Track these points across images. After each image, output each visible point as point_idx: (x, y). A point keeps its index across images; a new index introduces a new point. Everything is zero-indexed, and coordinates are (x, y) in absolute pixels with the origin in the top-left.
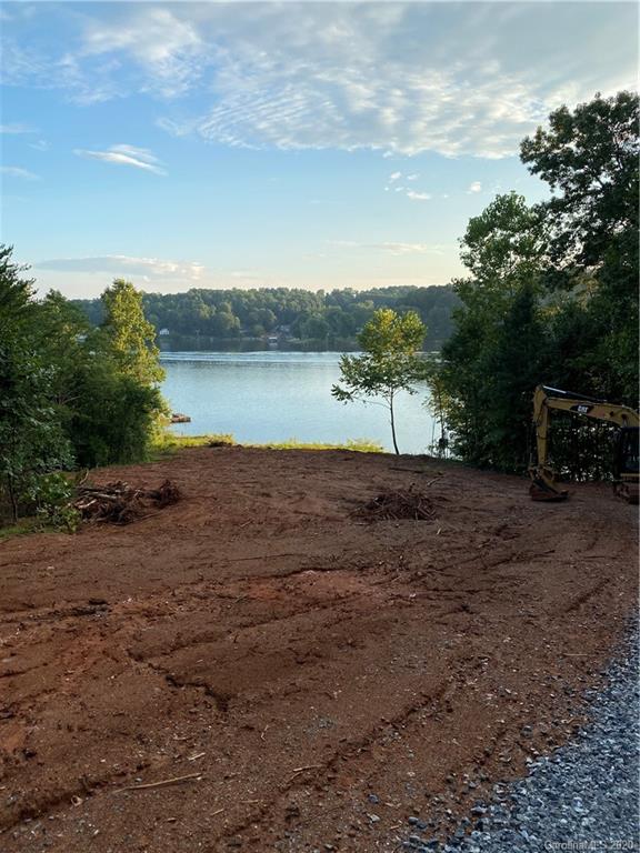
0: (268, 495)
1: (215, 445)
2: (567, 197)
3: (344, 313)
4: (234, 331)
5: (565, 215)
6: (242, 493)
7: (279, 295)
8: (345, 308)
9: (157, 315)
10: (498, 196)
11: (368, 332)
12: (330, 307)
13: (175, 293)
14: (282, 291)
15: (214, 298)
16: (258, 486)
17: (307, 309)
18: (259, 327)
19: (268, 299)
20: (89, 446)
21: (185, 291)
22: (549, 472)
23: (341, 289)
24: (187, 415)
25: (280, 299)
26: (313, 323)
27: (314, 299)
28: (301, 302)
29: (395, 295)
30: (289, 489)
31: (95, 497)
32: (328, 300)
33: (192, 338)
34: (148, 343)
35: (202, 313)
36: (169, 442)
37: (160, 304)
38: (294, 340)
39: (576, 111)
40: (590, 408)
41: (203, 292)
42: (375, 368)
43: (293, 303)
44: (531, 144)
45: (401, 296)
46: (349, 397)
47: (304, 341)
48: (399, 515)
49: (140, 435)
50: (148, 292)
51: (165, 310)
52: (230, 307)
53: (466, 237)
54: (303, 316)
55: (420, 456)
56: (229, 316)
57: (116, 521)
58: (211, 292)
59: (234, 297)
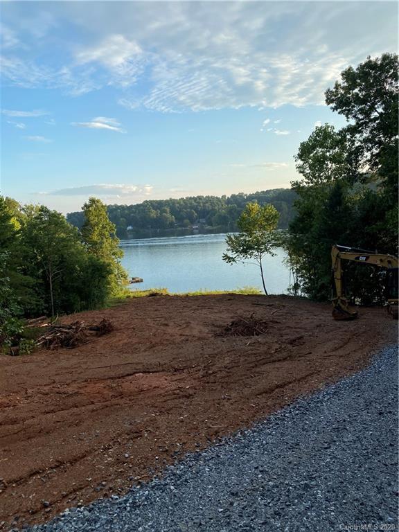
0: (167, 325)
1: (153, 295)
2: (357, 123)
3: (239, 209)
4: (172, 224)
5: (358, 135)
6: (151, 325)
7: (198, 200)
8: (239, 205)
9: (125, 218)
10: (317, 127)
11: (243, 219)
12: (230, 205)
13: (135, 204)
14: (199, 198)
15: (158, 205)
16: (163, 319)
17: (216, 208)
18: (187, 221)
19: (191, 204)
20: (69, 300)
21: (141, 202)
22: (344, 301)
23: (237, 194)
24: (141, 278)
25: (199, 203)
26: (220, 216)
27: (220, 201)
28: (212, 204)
29: (271, 195)
30: (181, 320)
31: (60, 331)
32: (229, 201)
33: (147, 230)
34: (112, 235)
35: (152, 215)
36: (126, 295)
37: (126, 211)
38: (209, 227)
39: (357, 69)
40: (367, 258)
41: (151, 202)
42: (249, 241)
43: (207, 205)
44: (332, 92)
45: (274, 195)
46: (234, 260)
47: (215, 228)
48: (243, 334)
49: (101, 291)
50: (119, 205)
51: (129, 215)
52: (168, 210)
53: (298, 154)
54: (213, 212)
55: (281, 295)
56: (168, 215)
57: (67, 346)
58: (156, 202)
59: (171, 204)
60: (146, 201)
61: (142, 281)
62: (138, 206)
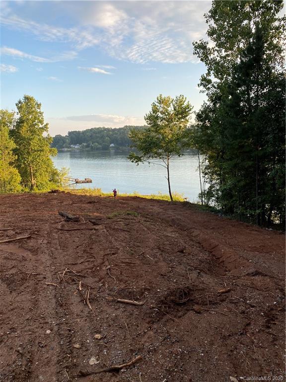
9: (109, 137)
37: (111, 133)
50: (106, 127)
51: (113, 135)
60: (126, 126)
61: (91, 182)
62: (120, 129)
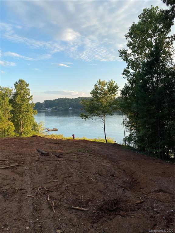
9: (69, 104)
24: (57, 129)
37: (70, 101)
50: (67, 98)
60: (79, 97)
